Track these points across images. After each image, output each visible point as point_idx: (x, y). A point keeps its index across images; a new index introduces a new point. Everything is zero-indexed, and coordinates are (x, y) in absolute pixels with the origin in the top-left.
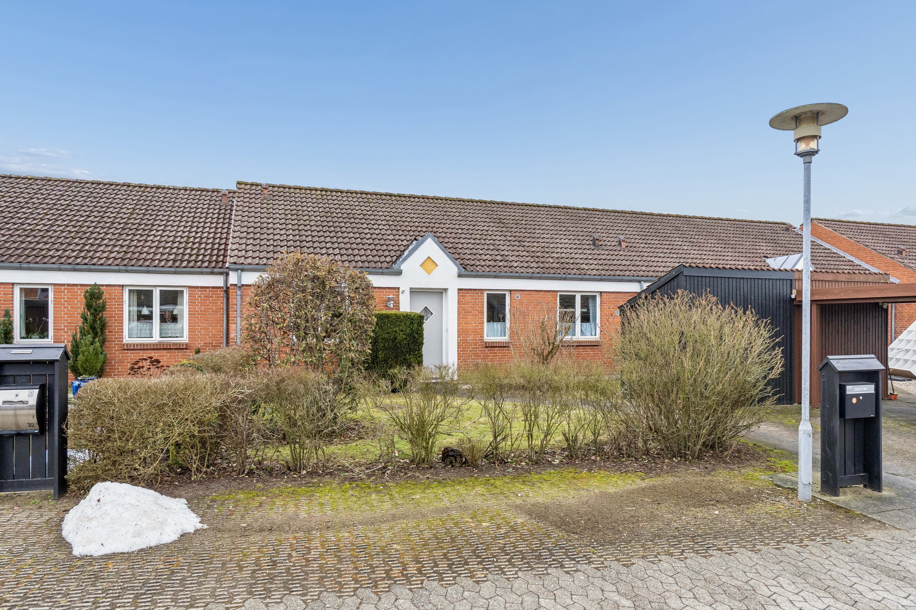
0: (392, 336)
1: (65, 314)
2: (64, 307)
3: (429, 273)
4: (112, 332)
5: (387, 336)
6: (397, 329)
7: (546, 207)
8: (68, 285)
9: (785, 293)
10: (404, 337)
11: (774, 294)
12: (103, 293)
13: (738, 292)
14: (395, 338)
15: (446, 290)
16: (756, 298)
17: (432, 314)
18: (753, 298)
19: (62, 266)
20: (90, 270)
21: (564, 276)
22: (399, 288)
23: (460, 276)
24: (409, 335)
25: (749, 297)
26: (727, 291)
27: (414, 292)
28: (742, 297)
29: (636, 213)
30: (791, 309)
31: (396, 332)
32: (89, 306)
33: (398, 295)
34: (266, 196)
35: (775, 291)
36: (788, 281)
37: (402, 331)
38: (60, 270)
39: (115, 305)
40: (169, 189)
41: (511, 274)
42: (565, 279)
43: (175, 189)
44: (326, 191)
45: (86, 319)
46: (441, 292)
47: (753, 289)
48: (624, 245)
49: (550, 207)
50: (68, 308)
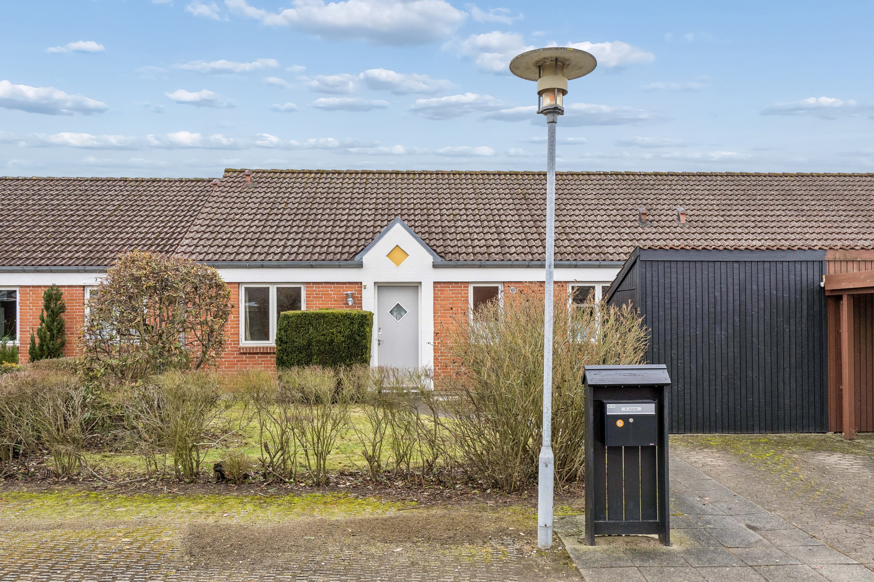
0: (328, 339)
1: (30, 316)
2: (30, 309)
3: (398, 263)
4: (73, 334)
5: (322, 338)
6: (334, 330)
7: (600, 175)
8: (33, 286)
9: (811, 280)
10: (342, 339)
11: (792, 283)
12: (62, 294)
13: (730, 280)
14: (332, 341)
15: (420, 283)
16: (761, 288)
17: (406, 312)
18: (755, 287)
19: (26, 268)
20: (51, 271)
21: (574, 263)
22: (361, 283)
23: (435, 266)
24: (349, 337)
25: (748, 286)
26: (711, 279)
27: (381, 286)
28: (737, 287)
29: (732, 175)
30: (820, 302)
31: (333, 334)
32: (47, 307)
33: (361, 290)
34: (249, 183)
35: (792, 277)
36: (816, 265)
37: (340, 332)
38: (24, 271)
39: (76, 306)
40: (165, 181)
41: (502, 263)
42: (576, 266)
43: (170, 181)
44: (322, 173)
45: (43, 321)
46: (415, 286)
47: (754, 275)
48: (683, 218)
49: (605, 174)
50: (33, 309)
